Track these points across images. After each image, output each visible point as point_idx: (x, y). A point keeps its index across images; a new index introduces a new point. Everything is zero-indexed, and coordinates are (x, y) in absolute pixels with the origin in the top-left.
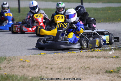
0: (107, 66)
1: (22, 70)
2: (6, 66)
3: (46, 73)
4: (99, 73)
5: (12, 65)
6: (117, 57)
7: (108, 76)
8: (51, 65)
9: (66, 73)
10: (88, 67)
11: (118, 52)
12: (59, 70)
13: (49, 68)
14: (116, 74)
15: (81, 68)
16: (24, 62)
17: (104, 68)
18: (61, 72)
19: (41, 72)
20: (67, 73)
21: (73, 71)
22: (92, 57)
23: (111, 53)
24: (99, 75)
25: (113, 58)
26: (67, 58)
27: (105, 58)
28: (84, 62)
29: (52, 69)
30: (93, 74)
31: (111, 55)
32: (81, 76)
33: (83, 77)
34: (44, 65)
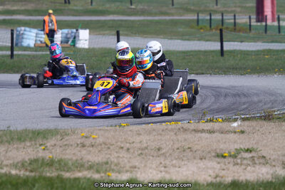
0: (222, 146)
1: (80, 151)
2: (55, 145)
3: (119, 157)
4: (205, 159)
5: (65, 143)
6: (242, 132)
7: (219, 163)
8: (130, 143)
9: (151, 157)
10: (189, 148)
11: (247, 123)
12: (140, 152)
13: (125, 148)
14: (232, 160)
15: (178, 149)
16: (86, 137)
17: (215, 150)
18: (143, 156)
19: (110, 154)
20: (153, 156)
21: (163, 154)
22: (203, 131)
23: (235, 124)
24: (203, 160)
25: (235, 132)
26: (161, 132)
27: (222, 133)
28: (185, 140)
29: (128, 149)
30: (195, 158)
31: (234, 127)
32: (174, 162)
33: (177, 165)
34: (119, 143)
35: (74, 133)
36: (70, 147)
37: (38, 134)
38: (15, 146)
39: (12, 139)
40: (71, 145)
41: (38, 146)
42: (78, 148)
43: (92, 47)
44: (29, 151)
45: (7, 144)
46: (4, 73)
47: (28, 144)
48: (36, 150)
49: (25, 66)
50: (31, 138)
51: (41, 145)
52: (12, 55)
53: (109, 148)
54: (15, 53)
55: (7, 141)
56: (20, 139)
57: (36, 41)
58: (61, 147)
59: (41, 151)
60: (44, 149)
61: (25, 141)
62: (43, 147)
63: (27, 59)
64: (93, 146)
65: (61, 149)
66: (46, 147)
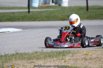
35: (79, 52)
36: (79, 60)
37: (60, 53)
38: (48, 60)
39: (46, 56)
40: (79, 59)
41: (61, 60)
42: (83, 61)
43: (70, 6)
44: (57, 63)
45: (43, 59)
46: (27, 21)
47: (55, 59)
48: (60, 62)
49: (38, 17)
50: (56, 56)
51: (62, 59)
52: (29, 12)
53: (100, 60)
54: (31, 10)
55: (43, 58)
56: (50, 56)
57: (39, 3)
58: (73, 60)
59: (63, 63)
60: (65, 62)
61: (53, 57)
62: (64, 61)
63: (37, 13)
64: (91, 59)
65: (74, 61)
66: (65, 60)
